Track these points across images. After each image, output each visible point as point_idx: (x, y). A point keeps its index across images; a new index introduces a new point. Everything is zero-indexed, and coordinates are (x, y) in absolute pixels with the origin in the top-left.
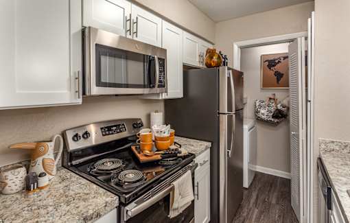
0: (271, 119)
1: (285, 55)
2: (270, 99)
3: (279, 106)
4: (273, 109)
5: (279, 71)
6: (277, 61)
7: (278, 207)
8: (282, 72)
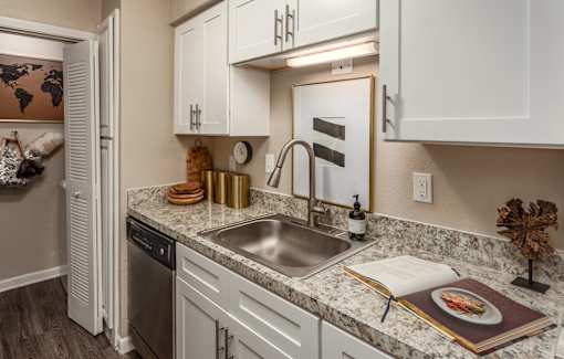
0: (15, 180)
1: (38, 63)
2: (8, 141)
3: (26, 153)
4: (16, 161)
5: (25, 89)
6: (20, 70)
7: (49, 335)
8: (30, 92)
